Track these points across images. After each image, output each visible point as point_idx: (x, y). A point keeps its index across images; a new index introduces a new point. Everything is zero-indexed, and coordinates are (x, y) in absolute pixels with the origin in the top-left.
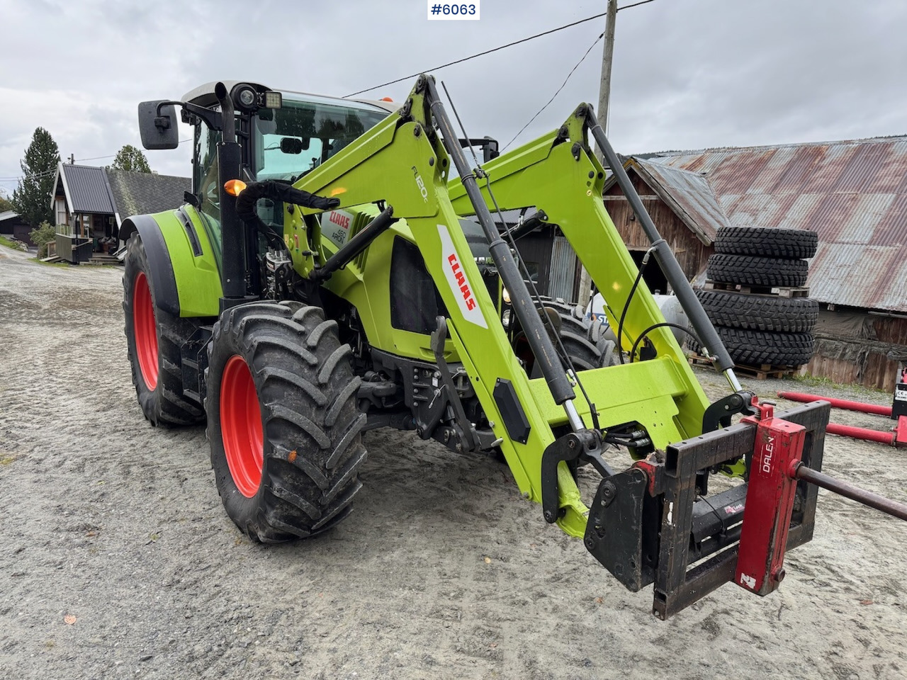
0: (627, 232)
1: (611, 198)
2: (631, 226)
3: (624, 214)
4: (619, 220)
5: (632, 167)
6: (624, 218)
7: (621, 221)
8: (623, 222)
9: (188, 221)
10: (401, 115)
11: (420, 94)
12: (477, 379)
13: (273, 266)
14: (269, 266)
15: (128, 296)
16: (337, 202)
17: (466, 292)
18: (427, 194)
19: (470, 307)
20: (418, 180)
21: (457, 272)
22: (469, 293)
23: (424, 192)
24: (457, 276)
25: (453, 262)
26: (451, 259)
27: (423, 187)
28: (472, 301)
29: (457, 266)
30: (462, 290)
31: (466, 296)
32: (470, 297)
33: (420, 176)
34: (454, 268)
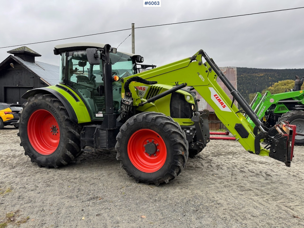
9: (68, 90)
10: (191, 59)
11: (200, 54)
12: (228, 125)
13: (128, 103)
14: (126, 103)
15: (24, 120)
16: (156, 83)
17: (222, 104)
18: (204, 79)
19: (224, 107)
20: (200, 76)
21: (218, 99)
22: (223, 104)
23: (203, 79)
24: (218, 100)
25: (216, 96)
26: (215, 96)
27: (202, 78)
28: (225, 106)
29: (218, 97)
30: (220, 103)
31: (222, 105)
32: (224, 105)
33: (201, 75)
34: (216, 98)
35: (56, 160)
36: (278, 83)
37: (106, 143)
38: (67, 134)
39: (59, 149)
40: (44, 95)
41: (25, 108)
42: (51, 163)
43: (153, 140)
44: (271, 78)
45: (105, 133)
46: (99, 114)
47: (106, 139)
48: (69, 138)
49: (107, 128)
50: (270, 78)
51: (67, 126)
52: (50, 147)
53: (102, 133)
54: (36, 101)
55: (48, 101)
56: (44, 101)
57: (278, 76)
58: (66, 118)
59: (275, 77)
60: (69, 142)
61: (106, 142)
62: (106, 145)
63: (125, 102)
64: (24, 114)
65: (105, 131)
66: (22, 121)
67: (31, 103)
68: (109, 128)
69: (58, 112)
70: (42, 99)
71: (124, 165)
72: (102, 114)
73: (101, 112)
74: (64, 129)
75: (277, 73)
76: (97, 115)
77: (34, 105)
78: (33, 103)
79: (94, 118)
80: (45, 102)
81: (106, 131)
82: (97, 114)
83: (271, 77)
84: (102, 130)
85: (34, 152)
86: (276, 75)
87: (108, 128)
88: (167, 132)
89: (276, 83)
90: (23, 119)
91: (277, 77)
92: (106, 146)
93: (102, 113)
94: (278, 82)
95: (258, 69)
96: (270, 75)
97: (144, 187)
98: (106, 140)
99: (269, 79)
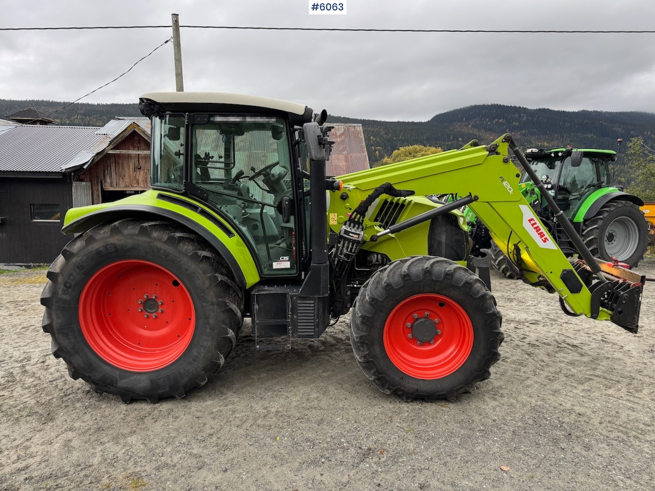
0: (135, 177)
1: (121, 152)
2: (138, 173)
3: (131, 164)
4: (127, 170)
5: (136, 130)
6: (132, 166)
7: (129, 169)
8: (131, 169)
9: (200, 209)
10: (487, 151)
11: (507, 142)
12: (551, 272)
13: (357, 236)
14: (353, 236)
15: (70, 290)
16: (412, 193)
17: (541, 235)
18: (512, 190)
19: (545, 241)
20: (504, 183)
21: (535, 226)
22: (544, 235)
23: (510, 189)
24: (535, 228)
25: (532, 222)
26: (530, 221)
27: (509, 187)
28: (546, 238)
29: (535, 224)
30: (539, 234)
31: (541, 237)
32: (544, 237)
33: (506, 182)
34: (533, 225)
35: (184, 381)
36: (399, 151)
37: (313, 327)
38: (222, 316)
39: (195, 353)
40: (145, 224)
41: (74, 260)
42: (168, 389)
43: (427, 313)
44: (374, 139)
45: (312, 305)
46: (281, 261)
47: (313, 318)
48: (226, 324)
49: (319, 293)
50: (372, 137)
51: (220, 297)
52: (139, 349)
53: (304, 305)
54: (116, 240)
55: (159, 240)
56: (144, 239)
57: (386, 134)
58: (220, 279)
59: (381, 136)
60: (228, 334)
61: (313, 324)
62: (313, 330)
63: (350, 234)
64: (71, 274)
65: (313, 302)
66: (60, 292)
67: (95, 246)
68: (321, 293)
69: (193, 266)
70: (138, 235)
71: (377, 371)
72: (289, 263)
73: (287, 258)
74: (212, 304)
75: (384, 129)
76: (276, 265)
77: (107, 249)
78: (107, 245)
79: (266, 271)
80: (148, 243)
81: (315, 300)
82: (276, 263)
83: (374, 137)
84: (303, 298)
85: (108, 369)
86: (382, 132)
87: (320, 295)
88: (479, 298)
89: (396, 151)
90: (65, 286)
91: (384, 136)
92: (313, 334)
93: (288, 261)
94: (399, 149)
95: (352, 119)
96: (373, 132)
97: (430, 409)
98: (313, 321)
99: (371, 140)
